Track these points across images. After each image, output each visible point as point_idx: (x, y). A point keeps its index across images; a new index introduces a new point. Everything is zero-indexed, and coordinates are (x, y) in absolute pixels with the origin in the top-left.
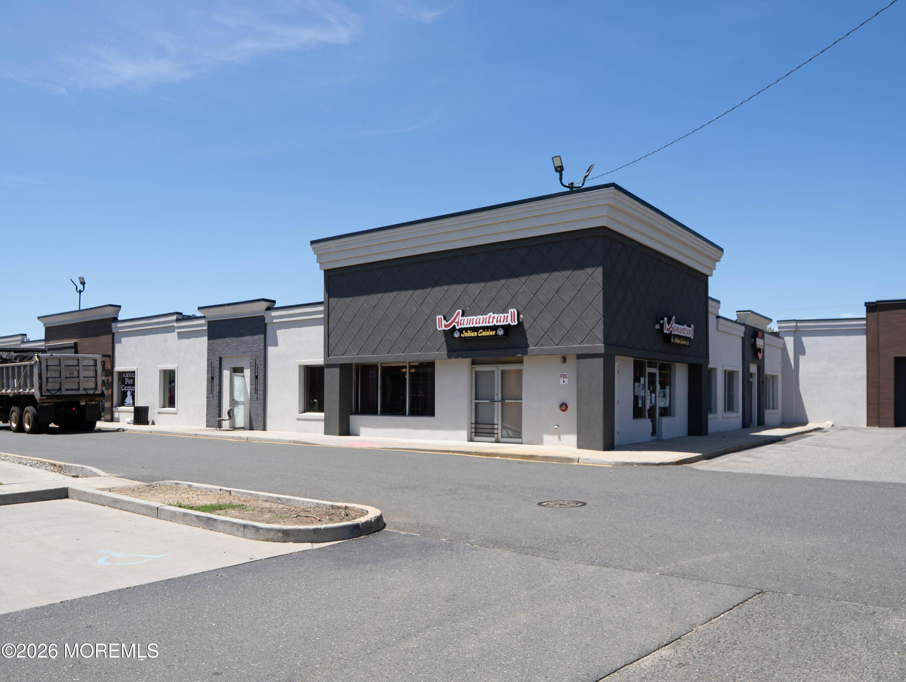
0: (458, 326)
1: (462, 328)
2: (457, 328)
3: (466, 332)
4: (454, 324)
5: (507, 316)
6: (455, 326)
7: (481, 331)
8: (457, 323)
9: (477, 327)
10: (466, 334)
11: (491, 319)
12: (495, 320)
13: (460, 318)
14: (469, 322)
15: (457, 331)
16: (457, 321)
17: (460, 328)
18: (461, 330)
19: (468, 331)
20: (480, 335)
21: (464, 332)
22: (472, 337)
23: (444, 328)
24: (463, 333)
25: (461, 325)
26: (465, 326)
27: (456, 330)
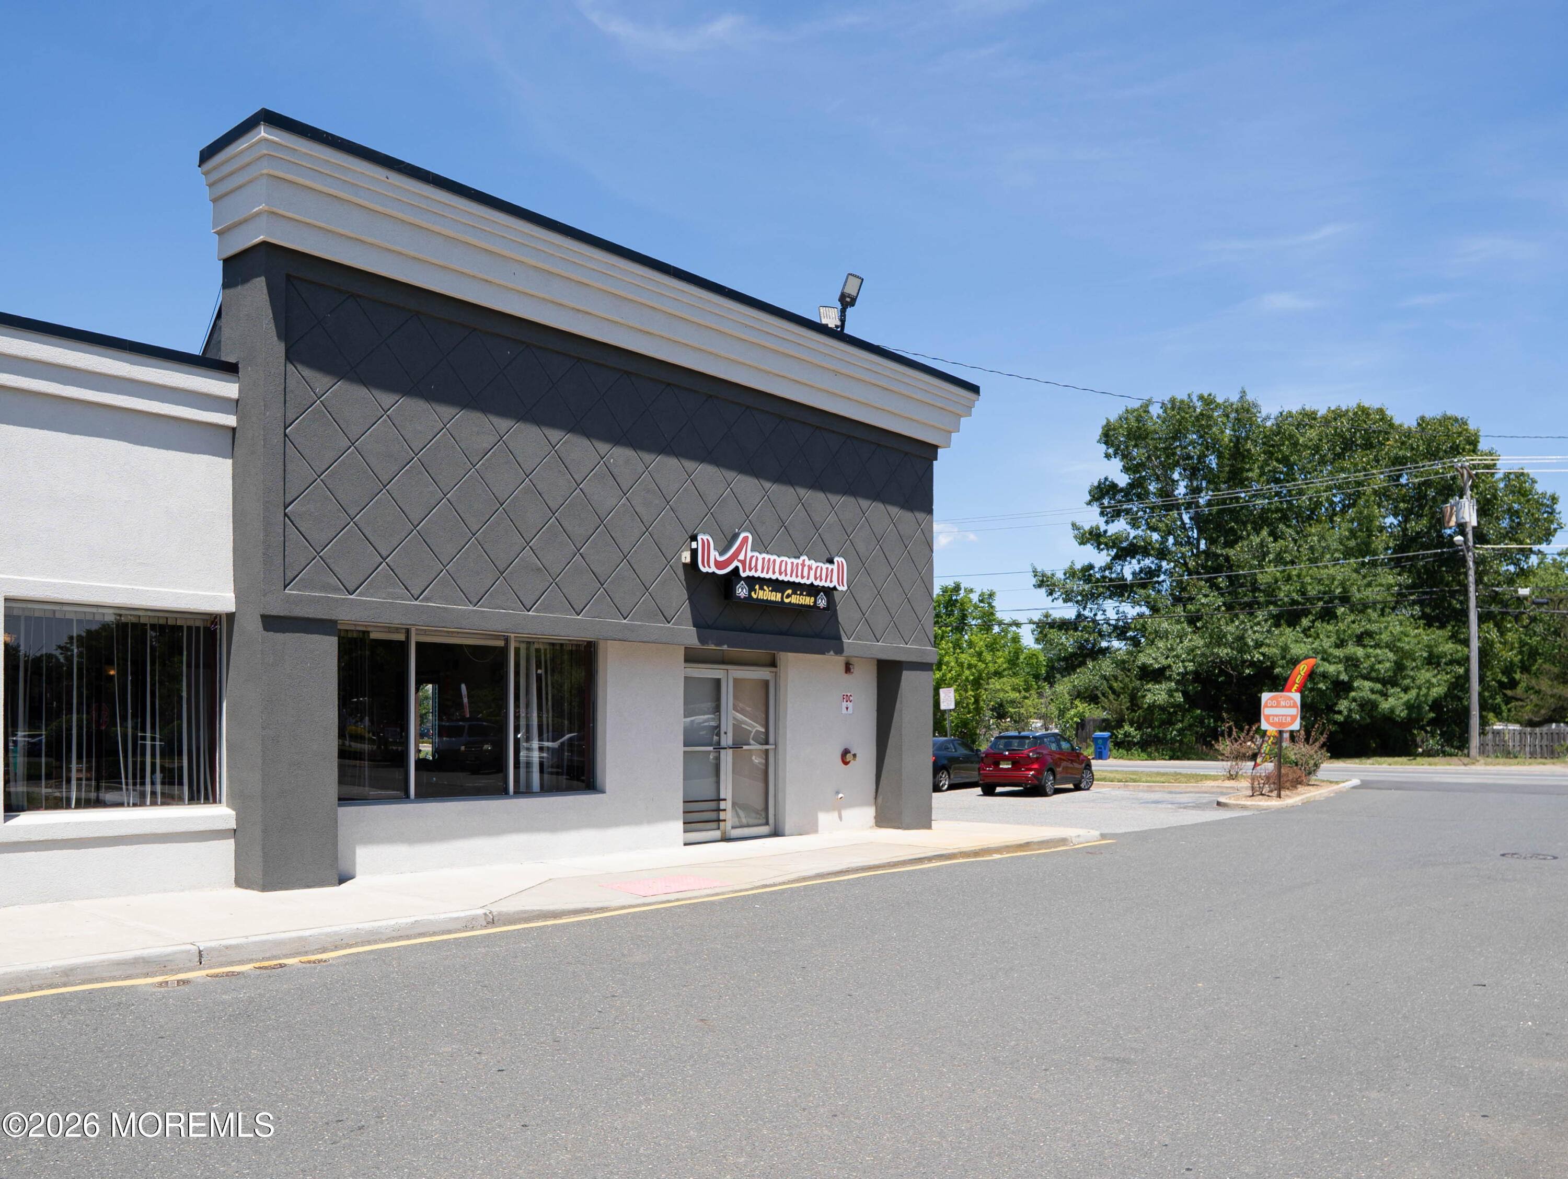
0: (744, 571)
1: (753, 577)
2: (743, 575)
3: (761, 588)
4: (736, 563)
5: (832, 570)
6: (737, 568)
7: (789, 591)
8: (743, 562)
9: (783, 581)
10: (761, 592)
11: (806, 569)
12: (812, 573)
13: (749, 554)
14: (766, 567)
15: (742, 582)
16: (741, 557)
17: (748, 577)
18: (752, 582)
19: (765, 588)
20: (787, 601)
21: (757, 587)
22: (771, 602)
23: (713, 569)
24: (755, 590)
25: (750, 570)
26: (758, 574)
27: (741, 578)
